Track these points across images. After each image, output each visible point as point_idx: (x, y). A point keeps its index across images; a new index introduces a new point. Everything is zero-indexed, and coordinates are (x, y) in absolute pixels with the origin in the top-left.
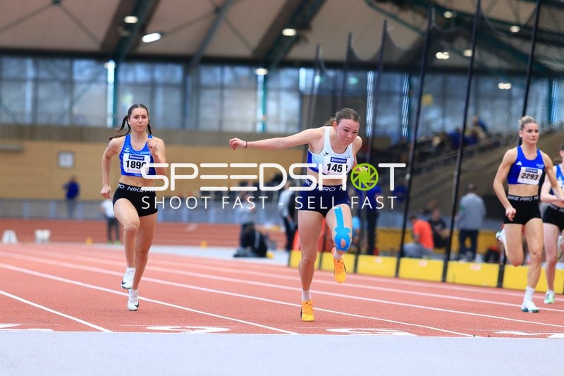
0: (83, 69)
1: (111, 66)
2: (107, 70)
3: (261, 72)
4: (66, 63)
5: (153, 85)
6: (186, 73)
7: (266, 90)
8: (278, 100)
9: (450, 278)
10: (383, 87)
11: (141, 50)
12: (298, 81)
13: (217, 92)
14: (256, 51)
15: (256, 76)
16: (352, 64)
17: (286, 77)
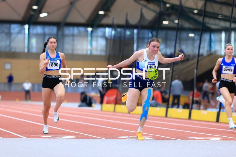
0: (15, 28)
1: (27, 27)
2: (25, 28)
3: (90, 29)
4: (8, 25)
5: (44, 35)
6: (58, 30)
7: (92, 36)
8: (97, 41)
9: (169, 115)
10: (141, 36)
11: (39, 20)
12: (105, 33)
13: (71, 38)
14: (88, 21)
15: (88, 31)
16: (128, 26)
17: (100, 31)
